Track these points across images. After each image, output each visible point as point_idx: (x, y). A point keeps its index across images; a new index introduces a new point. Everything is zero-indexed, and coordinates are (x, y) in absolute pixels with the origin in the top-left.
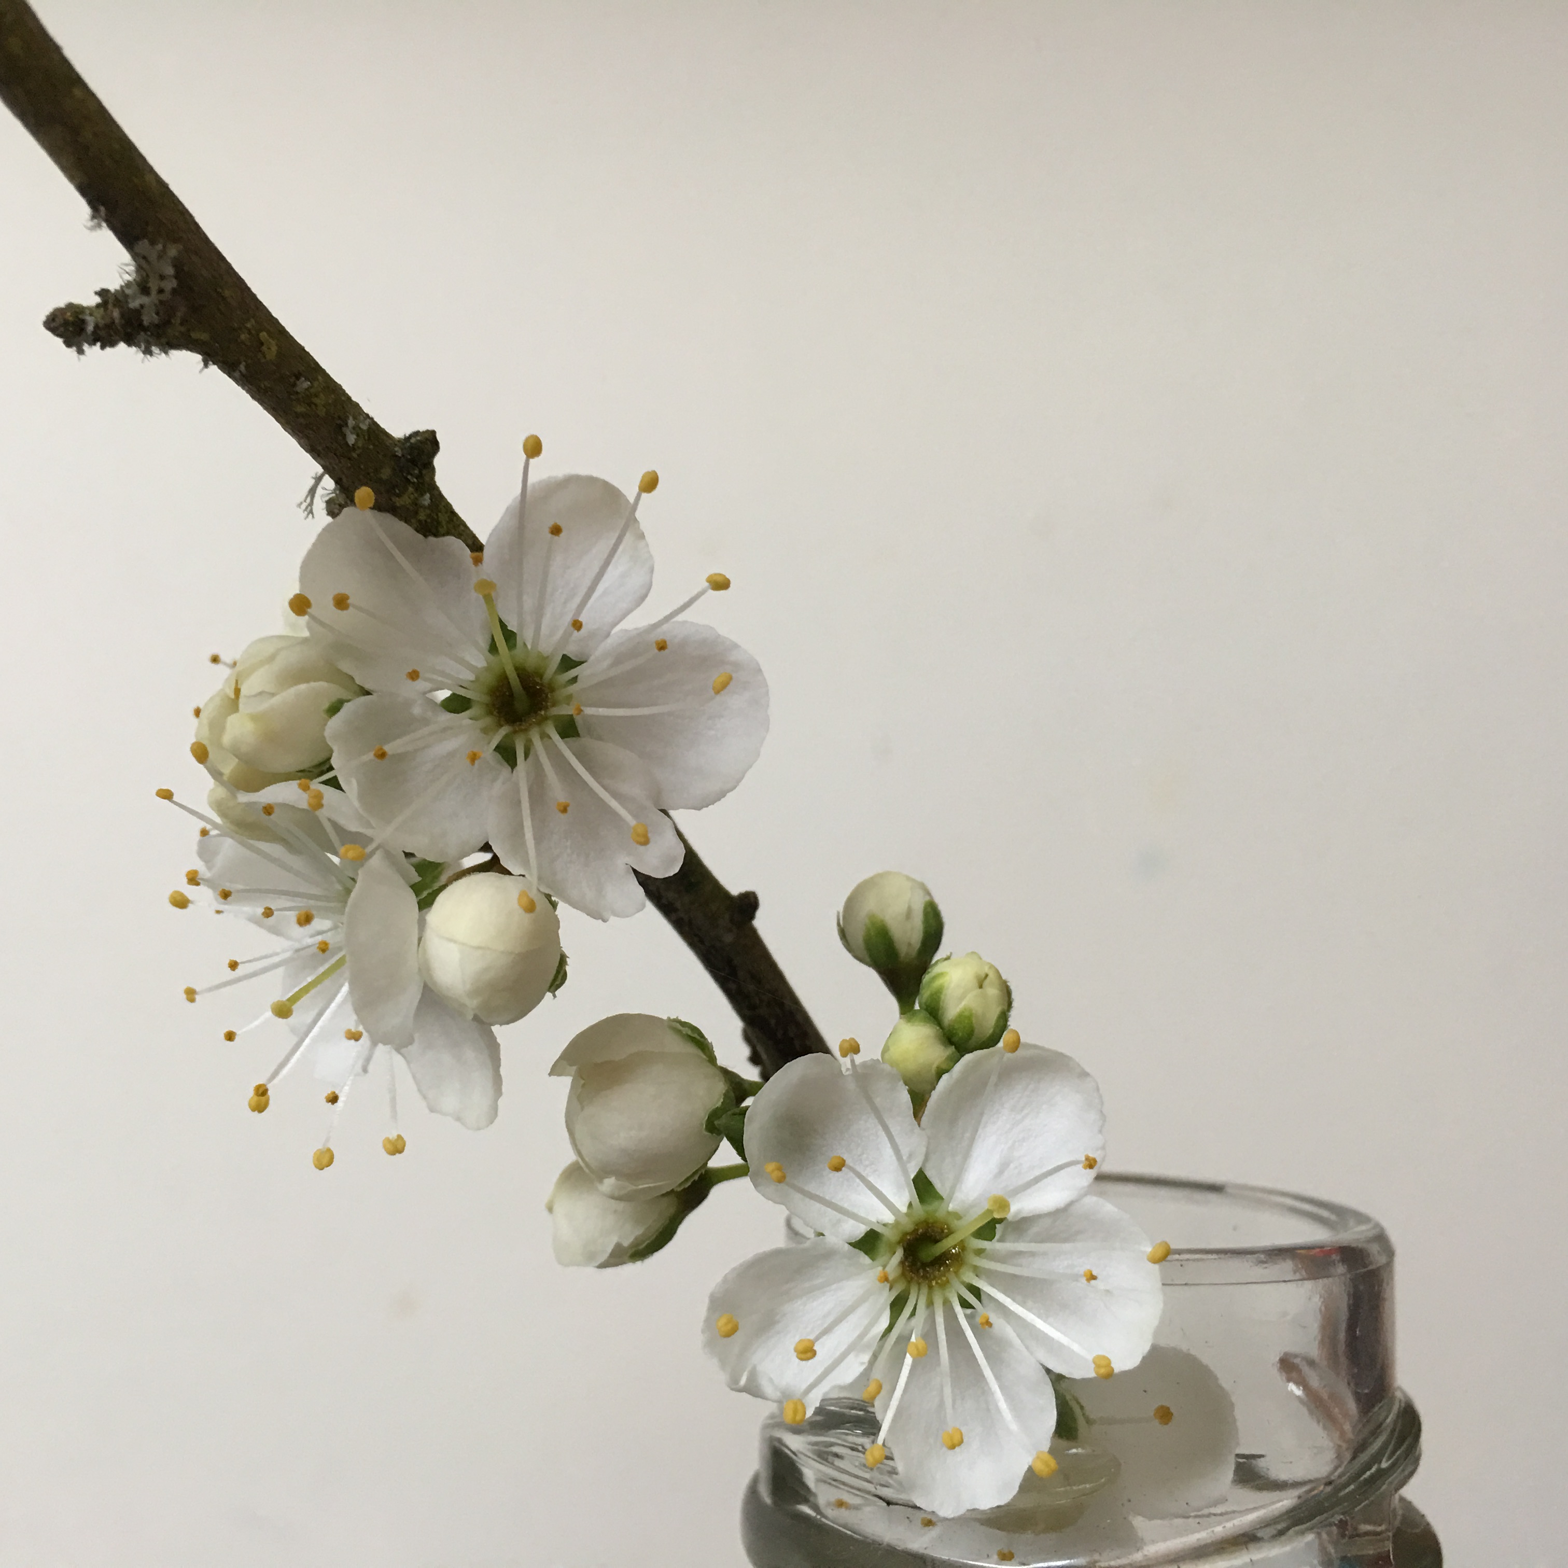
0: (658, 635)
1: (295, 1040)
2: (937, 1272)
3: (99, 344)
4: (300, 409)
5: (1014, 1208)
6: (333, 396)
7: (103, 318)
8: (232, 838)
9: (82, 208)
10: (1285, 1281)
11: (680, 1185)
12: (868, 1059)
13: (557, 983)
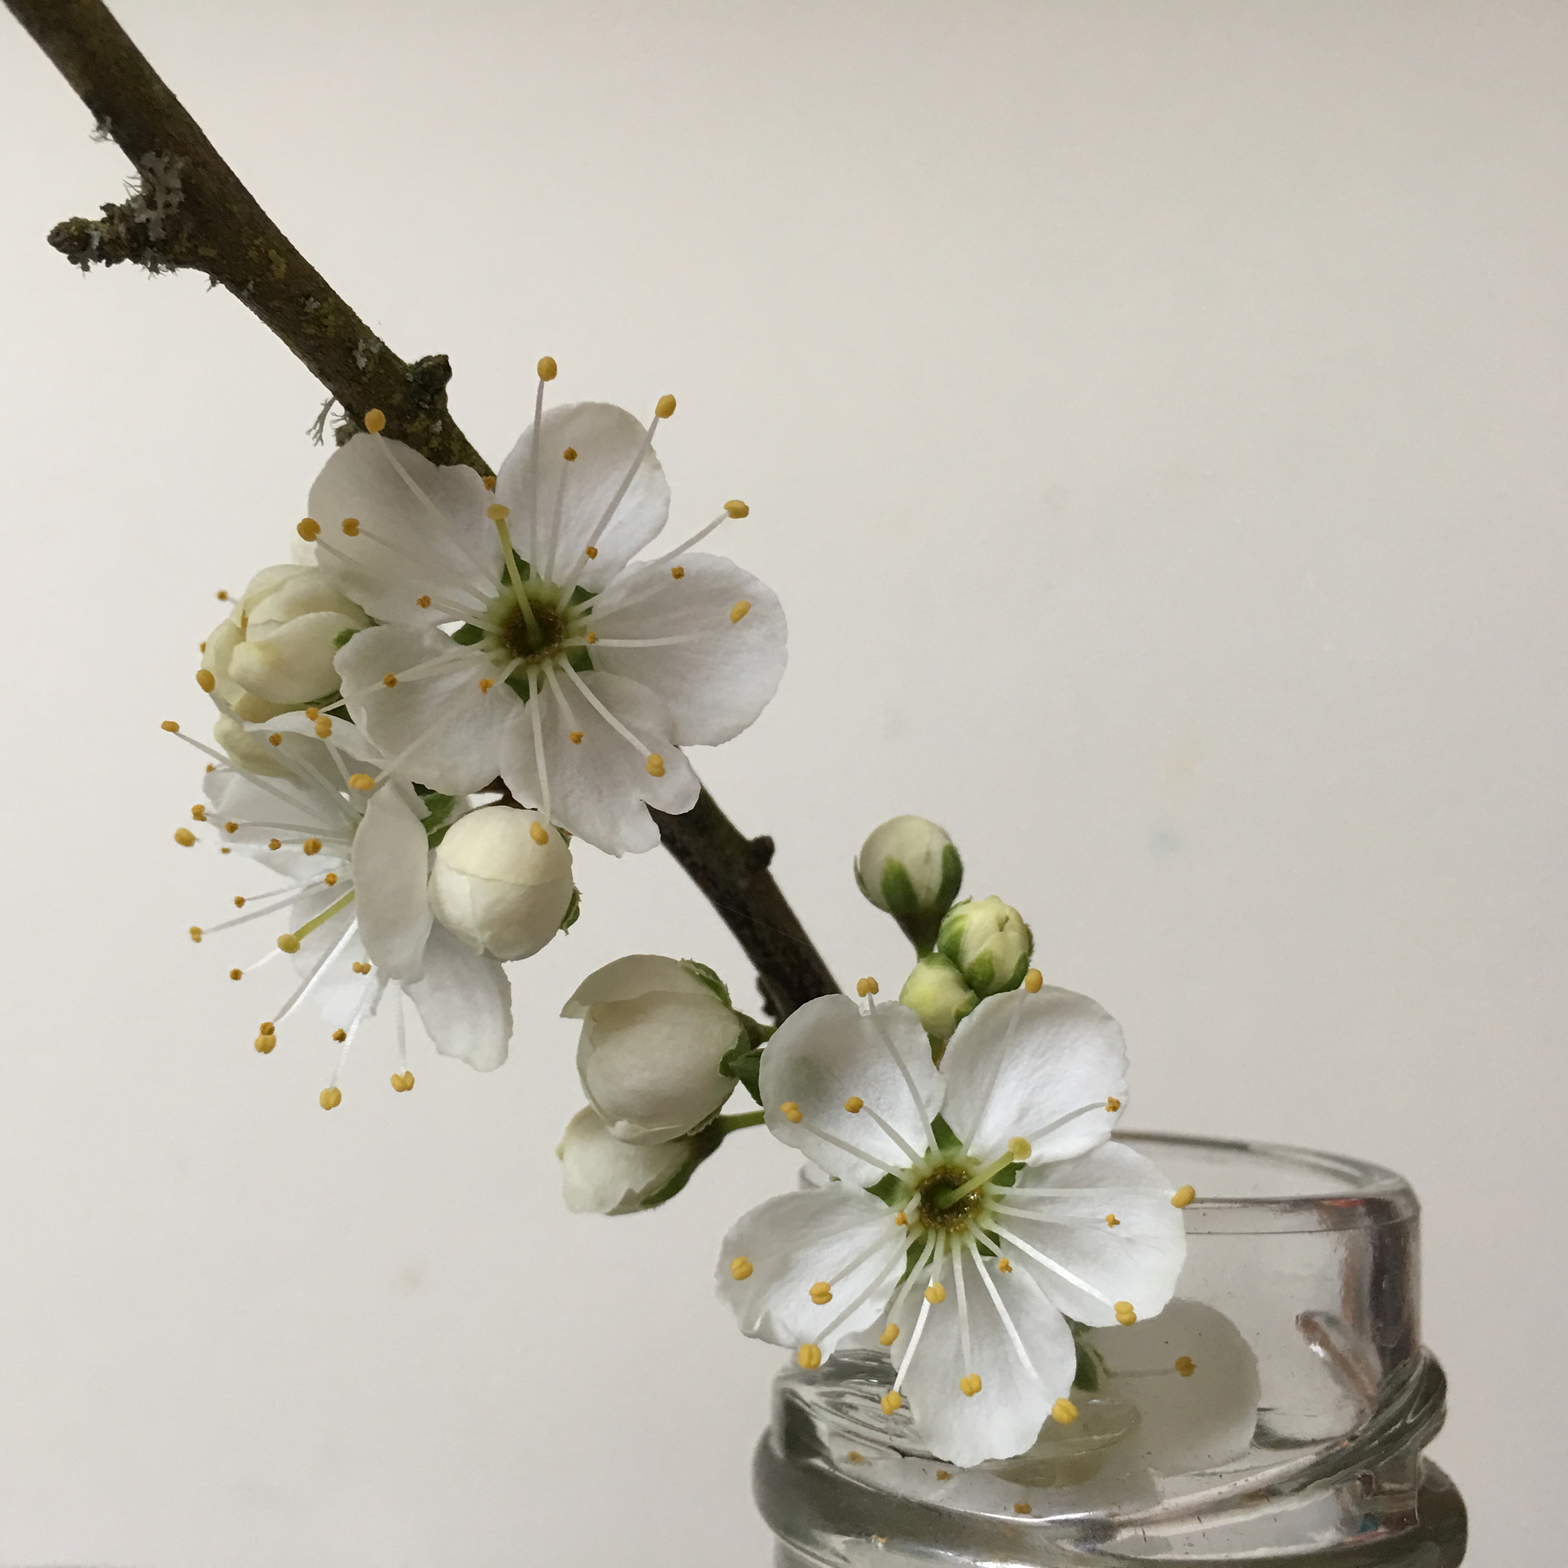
0: (676, 562)
1: (300, 982)
2: (955, 1219)
3: (104, 261)
4: (311, 330)
5: (1035, 1153)
6: (343, 318)
7: (108, 232)
8: (242, 773)
9: (86, 118)
10: (1311, 1232)
11: (693, 1129)
12: (885, 1000)
13: (570, 918)
